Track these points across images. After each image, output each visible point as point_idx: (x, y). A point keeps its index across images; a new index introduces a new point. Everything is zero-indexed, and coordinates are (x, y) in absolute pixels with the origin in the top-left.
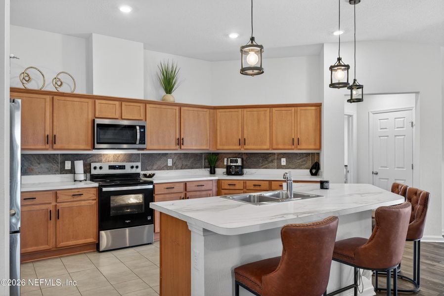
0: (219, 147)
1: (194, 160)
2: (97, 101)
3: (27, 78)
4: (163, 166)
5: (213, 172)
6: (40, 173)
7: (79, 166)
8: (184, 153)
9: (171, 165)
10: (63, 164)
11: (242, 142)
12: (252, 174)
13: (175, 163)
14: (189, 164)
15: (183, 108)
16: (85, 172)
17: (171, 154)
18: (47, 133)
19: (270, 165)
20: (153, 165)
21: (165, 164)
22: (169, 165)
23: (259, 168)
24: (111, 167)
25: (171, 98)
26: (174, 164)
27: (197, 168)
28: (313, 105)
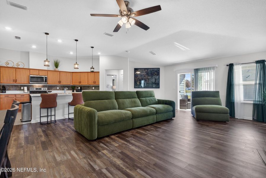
0: (74, 84)
2: (31, 70)
3: (7, 63)
4: (56, 89)
5: (73, 91)
6: (13, 90)
7: (26, 88)
8: (63, 86)
10: (21, 88)
11: (80, 82)
13: (60, 88)
15: (61, 73)
16: (28, 90)
17: (58, 86)
18: (14, 79)
19: (90, 89)
22: (58, 89)
24: (36, 89)
25: (57, 69)
28: (99, 72)
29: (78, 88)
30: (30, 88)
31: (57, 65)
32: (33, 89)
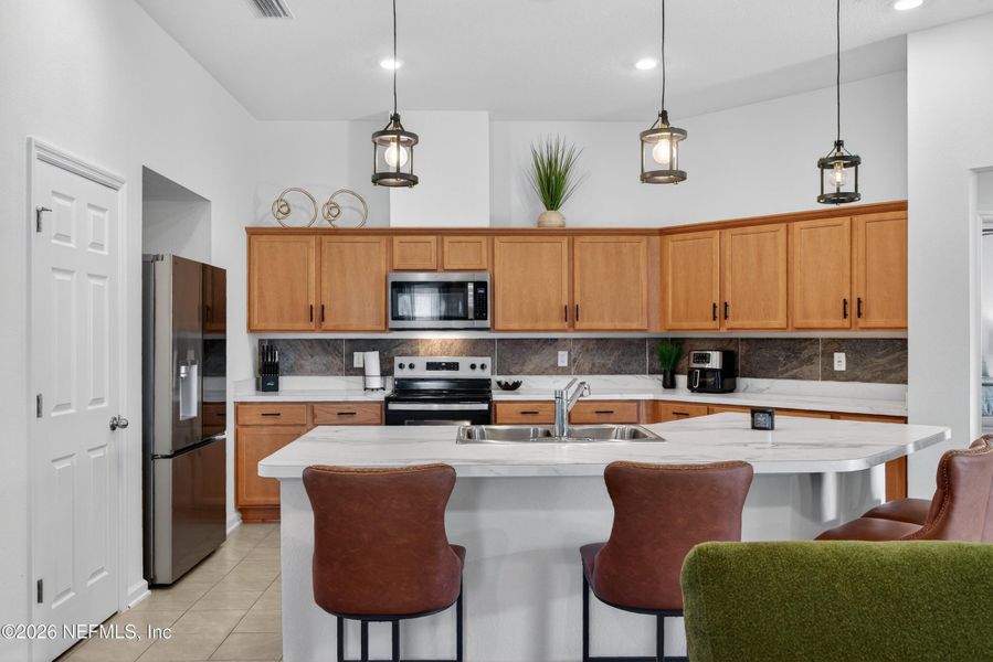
0: (671, 324)
1: (623, 355)
2: (397, 239)
3: (283, 207)
4: (547, 366)
5: (670, 384)
6: (312, 373)
7: (372, 361)
8: (597, 339)
9: (566, 365)
10: (350, 357)
11: (722, 312)
12: (760, 391)
13: (575, 362)
14: (610, 363)
15: (578, 240)
16: (384, 374)
17: (565, 339)
18: (312, 302)
19: (806, 368)
20: (523, 364)
21: (552, 362)
22: (560, 364)
23: (777, 377)
24: (431, 366)
25: (553, 219)
26: (572, 361)
27: (630, 374)
28: (902, 206)
29: (705, 358)
30: (398, 360)
31: (552, 187)
32: (411, 366)
